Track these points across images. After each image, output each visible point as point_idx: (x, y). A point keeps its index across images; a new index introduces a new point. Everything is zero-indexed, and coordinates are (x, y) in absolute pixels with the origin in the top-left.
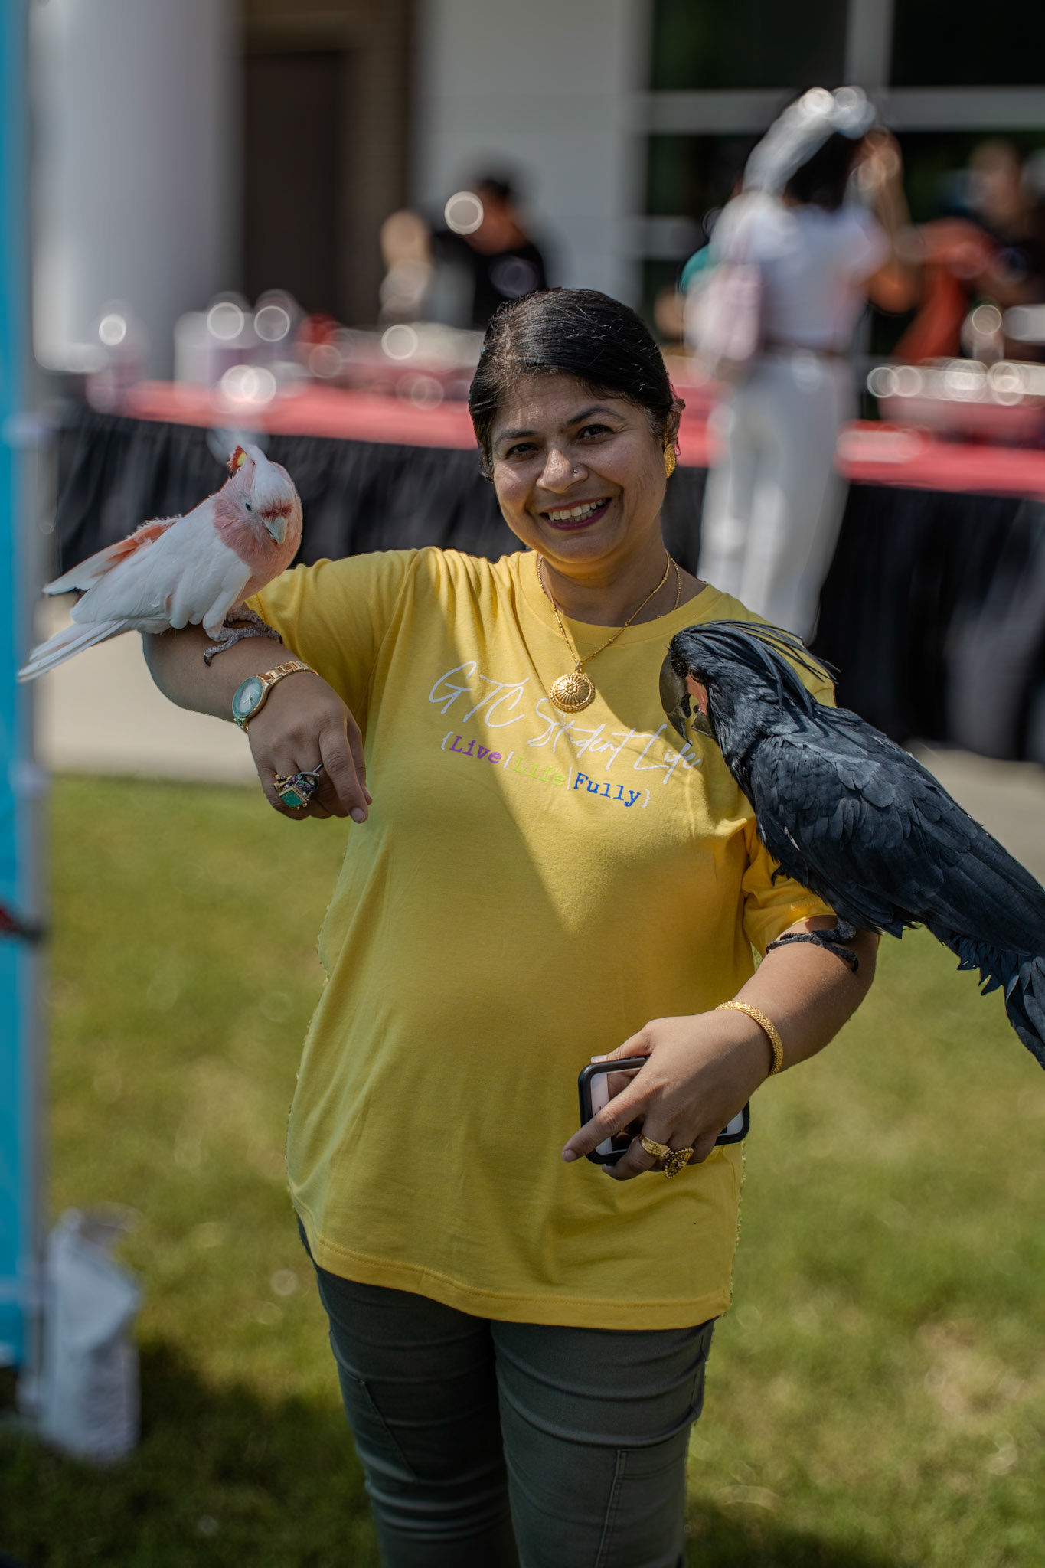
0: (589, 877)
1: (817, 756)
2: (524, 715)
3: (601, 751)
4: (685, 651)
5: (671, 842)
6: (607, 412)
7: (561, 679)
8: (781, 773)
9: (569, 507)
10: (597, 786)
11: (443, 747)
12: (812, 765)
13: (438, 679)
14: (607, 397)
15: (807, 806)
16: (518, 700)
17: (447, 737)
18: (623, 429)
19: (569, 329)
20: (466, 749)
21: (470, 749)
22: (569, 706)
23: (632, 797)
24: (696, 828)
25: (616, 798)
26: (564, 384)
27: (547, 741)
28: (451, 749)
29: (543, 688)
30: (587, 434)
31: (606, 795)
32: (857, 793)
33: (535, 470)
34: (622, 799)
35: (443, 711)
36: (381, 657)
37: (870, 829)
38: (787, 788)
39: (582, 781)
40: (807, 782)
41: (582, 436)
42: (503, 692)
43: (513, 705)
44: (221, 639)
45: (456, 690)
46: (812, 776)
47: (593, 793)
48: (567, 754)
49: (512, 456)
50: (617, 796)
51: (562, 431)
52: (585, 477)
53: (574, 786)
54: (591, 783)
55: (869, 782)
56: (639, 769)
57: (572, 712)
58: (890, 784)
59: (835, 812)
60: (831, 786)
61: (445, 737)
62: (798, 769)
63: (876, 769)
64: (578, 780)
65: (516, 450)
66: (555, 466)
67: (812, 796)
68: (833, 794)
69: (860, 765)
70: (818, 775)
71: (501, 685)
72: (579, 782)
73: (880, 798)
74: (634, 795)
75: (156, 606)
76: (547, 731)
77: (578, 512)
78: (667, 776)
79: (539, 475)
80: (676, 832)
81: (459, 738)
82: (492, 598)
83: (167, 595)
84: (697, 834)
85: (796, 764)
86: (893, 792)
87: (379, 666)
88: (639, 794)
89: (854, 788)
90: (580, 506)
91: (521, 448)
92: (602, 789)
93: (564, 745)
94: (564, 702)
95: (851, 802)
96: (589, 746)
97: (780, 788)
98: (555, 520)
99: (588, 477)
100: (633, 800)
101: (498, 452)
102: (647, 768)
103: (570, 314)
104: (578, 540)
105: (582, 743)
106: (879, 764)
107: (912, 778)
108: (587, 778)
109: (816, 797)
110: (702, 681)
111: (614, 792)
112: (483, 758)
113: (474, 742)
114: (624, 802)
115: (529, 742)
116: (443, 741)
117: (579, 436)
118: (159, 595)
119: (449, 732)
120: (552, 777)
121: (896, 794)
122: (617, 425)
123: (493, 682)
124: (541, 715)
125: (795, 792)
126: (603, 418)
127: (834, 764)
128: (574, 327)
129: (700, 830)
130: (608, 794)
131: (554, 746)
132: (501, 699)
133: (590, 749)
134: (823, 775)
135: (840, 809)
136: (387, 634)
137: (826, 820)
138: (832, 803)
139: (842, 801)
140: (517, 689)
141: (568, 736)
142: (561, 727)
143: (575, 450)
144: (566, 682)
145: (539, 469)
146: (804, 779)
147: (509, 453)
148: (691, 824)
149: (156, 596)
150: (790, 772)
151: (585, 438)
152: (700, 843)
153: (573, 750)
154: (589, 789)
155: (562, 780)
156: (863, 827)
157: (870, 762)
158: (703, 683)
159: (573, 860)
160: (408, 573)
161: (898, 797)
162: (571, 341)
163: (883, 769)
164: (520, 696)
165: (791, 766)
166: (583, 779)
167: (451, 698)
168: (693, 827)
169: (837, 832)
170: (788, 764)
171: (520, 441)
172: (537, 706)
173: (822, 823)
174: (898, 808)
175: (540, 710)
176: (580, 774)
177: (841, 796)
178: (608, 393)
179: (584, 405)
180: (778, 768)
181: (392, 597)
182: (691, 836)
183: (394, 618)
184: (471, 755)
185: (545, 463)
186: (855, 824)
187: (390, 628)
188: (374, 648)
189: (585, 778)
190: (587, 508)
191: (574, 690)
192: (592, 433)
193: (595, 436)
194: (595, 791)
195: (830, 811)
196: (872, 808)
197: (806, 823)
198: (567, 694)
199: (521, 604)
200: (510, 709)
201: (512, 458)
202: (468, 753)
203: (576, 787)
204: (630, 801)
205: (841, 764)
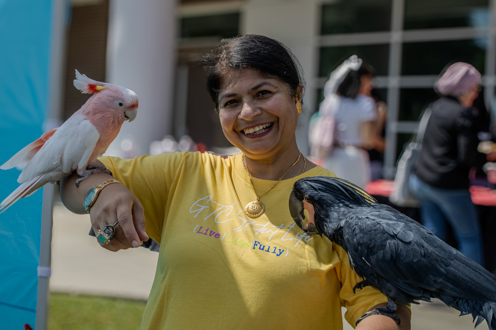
0: (260, 289)
1: (374, 221)
2: (233, 219)
3: (267, 233)
4: (302, 189)
5: (298, 272)
6: (269, 84)
7: (250, 203)
8: (357, 231)
9: (253, 127)
10: (264, 246)
11: (194, 232)
12: (372, 226)
13: (194, 203)
14: (269, 78)
15: (371, 246)
16: (230, 213)
17: (196, 227)
18: (276, 92)
19: (251, 49)
20: (204, 232)
21: (206, 232)
22: (253, 215)
23: (280, 252)
24: (310, 266)
25: (272, 252)
26: (249, 72)
27: (242, 229)
28: (197, 232)
29: (242, 207)
30: (261, 94)
31: (268, 251)
32: (394, 236)
33: (238, 111)
34: (276, 253)
35: (195, 216)
36: (169, 195)
37: (404, 253)
38: (361, 238)
39: (257, 245)
40: (370, 234)
41: (259, 95)
42: (224, 209)
43: (228, 215)
44: (84, 175)
45: (202, 207)
46: (372, 231)
47: (262, 250)
48: (250, 233)
49: (227, 105)
50: (273, 251)
51: (249, 93)
52: (260, 113)
53: (253, 247)
54: (261, 245)
55: (400, 231)
56: (284, 240)
57: (254, 218)
58: (410, 232)
59: (385, 248)
60: (382, 235)
61: (195, 227)
62: (365, 228)
63: (402, 226)
64: (255, 244)
65: (229, 103)
66: (246, 109)
67: (373, 241)
68: (384, 238)
69: (394, 224)
70: (375, 230)
71: (223, 206)
72: (255, 245)
73: (406, 238)
74: (281, 251)
75: (55, 163)
76: (242, 225)
77: (257, 129)
78: (297, 243)
79: (239, 113)
80: (301, 268)
81: (201, 227)
82: (221, 170)
83: (60, 157)
84: (311, 269)
85: (364, 226)
86: (412, 235)
87: (169, 199)
88: (283, 251)
89: (393, 234)
90: (258, 126)
91: (231, 102)
92: (266, 248)
93: (249, 229)
94: (250, 213)
95: (392, 241)
96: (261, 231)
97: (358, 238)
98: (247, 134)
99: (262, 113)
100: (280, 253)
101: (221, 105)
102: (288, 239)
103: (251, 43)
104: (258, 143)
105: (258, 230)
106: (404, 224)
107: (420, 229)
108: (259, 243)
109: (376, 241)
110: (311, 202)
111: (272, 250)
112: (212, 236)
113: (208, 229)
114: (276, 254)
115: (234, 229)
116: (194, 229)
117: (257, 95)
118: (56, 158)
119: (197, 225)
120: (243, 244)
121: (414, 236)
122: (275, 90)
123: (219, 204)
124: (240, 218)
125: (365, 239)
126: (267, 87)
127: (382, 224)
128: (254, 48)
129: (312, 267)
130: (269, 251)
131: (245, 231)
132: (223, 212)
133: (262, 232)
134: (378, 230)
135: (388, 245)
136: (172, 184)
137: (382, 251)
138: (383, 243)
139: (388, 241)
140: (230, 208)
141: (251, 226)
142: (248, 222)
143: (255, 102)
144: (252, 205)
145: (239, 111)
146: (369, 233)
147: (226, 105)
148: (308, 264)
149: (55, 158)
150: (361, 230)
151: (260, 96)
152: (312, 273)
153: (253, 232)
154: (260, 248)
155: (247, 245)
156: (400, 253)
157: (399, 223)
158: (312, 203)
159: (252, 281)
160: (183, 158)
161: (415, 237)
162: (252, 53)
163: (406, 225)
164: (231, 211)
165: (362, 228)
166: (257, 244)
167: (199, 211)
168: (309, 266)
169: (388, 256)
170: (360, 226)
171: (230, 99)
172: (238, 214)
173: (380, 254)
174: (416, 242)
175: (239, 216)
176: (256, 242)
177: (387, 239)
178: (269, 76)
179: (258, 81)
180: (356, 229)
181: (175, 169)
182: (308, 270)
183: (176, 177)
184: (207, 235)
185: (242, 108)
186: (396, 252)
187: (174, 182)
188: (167, 191)
189: (258, 243)
190: (261, 127)
191: (255, 208)
192: (263, 94)
193: (264, 95)
194: (263, 249)
195: (383, 246)
196: (403, 244)
197: (372, 254)
198: (252, 210)
199: (234, 173)
200: (226, 216)
201: (227, 107)
202: (205, 234)
203: (254, 248)
204: (279, 254)
205: (386, 224)
